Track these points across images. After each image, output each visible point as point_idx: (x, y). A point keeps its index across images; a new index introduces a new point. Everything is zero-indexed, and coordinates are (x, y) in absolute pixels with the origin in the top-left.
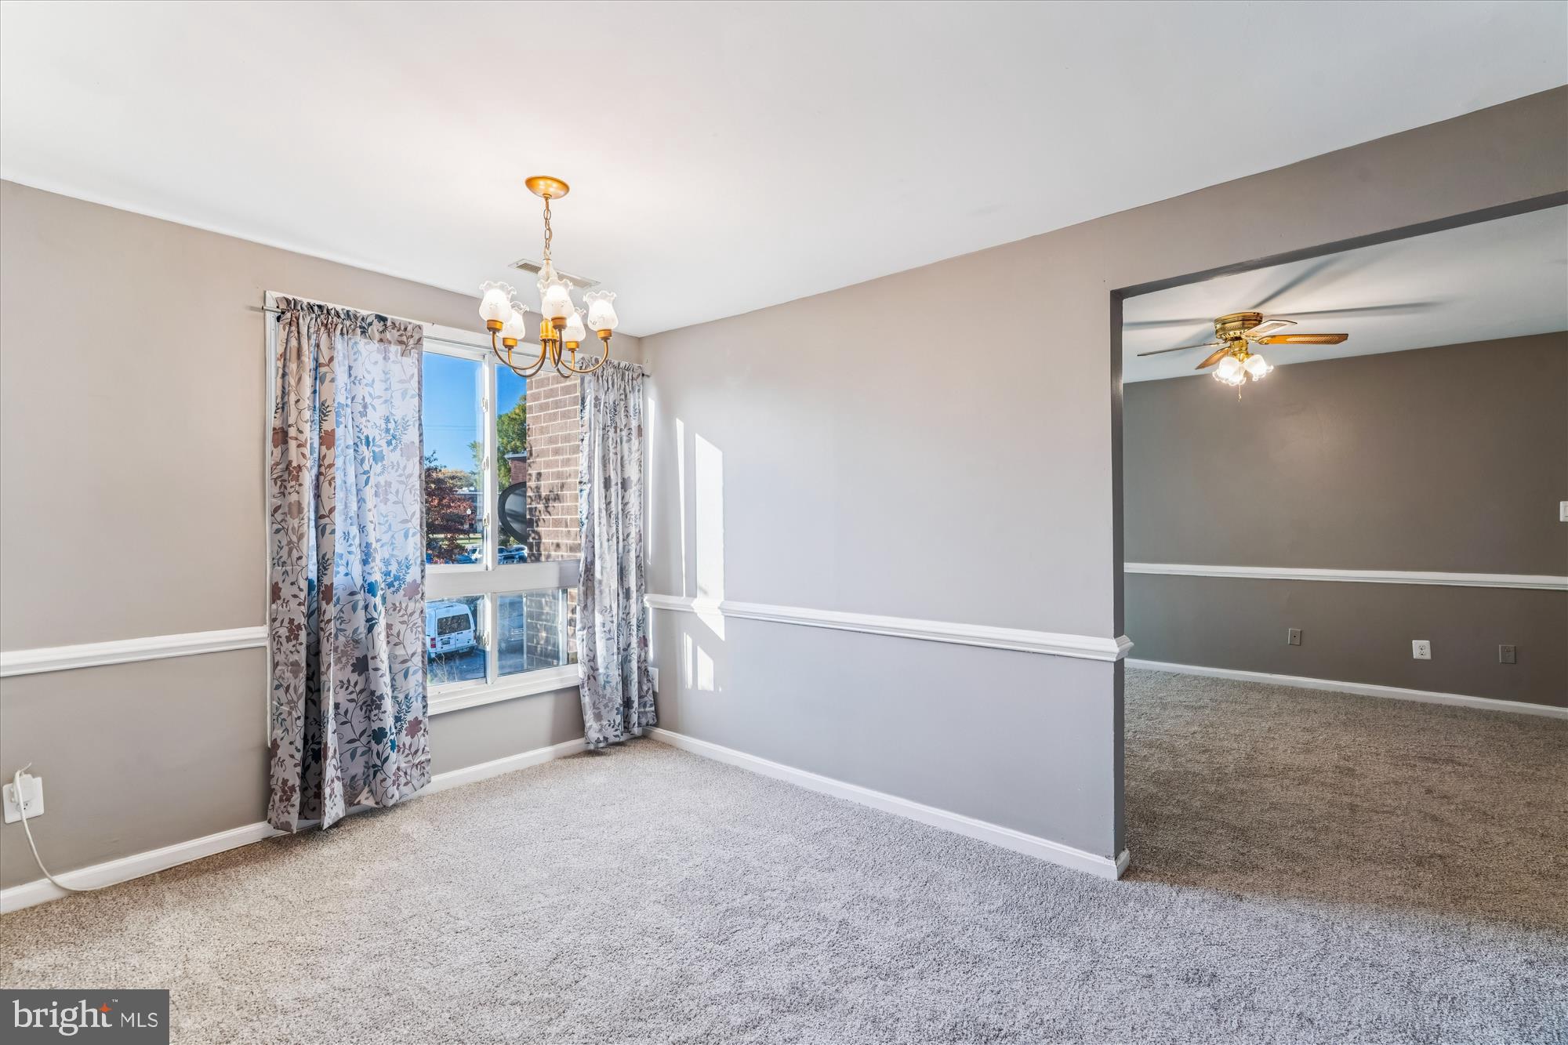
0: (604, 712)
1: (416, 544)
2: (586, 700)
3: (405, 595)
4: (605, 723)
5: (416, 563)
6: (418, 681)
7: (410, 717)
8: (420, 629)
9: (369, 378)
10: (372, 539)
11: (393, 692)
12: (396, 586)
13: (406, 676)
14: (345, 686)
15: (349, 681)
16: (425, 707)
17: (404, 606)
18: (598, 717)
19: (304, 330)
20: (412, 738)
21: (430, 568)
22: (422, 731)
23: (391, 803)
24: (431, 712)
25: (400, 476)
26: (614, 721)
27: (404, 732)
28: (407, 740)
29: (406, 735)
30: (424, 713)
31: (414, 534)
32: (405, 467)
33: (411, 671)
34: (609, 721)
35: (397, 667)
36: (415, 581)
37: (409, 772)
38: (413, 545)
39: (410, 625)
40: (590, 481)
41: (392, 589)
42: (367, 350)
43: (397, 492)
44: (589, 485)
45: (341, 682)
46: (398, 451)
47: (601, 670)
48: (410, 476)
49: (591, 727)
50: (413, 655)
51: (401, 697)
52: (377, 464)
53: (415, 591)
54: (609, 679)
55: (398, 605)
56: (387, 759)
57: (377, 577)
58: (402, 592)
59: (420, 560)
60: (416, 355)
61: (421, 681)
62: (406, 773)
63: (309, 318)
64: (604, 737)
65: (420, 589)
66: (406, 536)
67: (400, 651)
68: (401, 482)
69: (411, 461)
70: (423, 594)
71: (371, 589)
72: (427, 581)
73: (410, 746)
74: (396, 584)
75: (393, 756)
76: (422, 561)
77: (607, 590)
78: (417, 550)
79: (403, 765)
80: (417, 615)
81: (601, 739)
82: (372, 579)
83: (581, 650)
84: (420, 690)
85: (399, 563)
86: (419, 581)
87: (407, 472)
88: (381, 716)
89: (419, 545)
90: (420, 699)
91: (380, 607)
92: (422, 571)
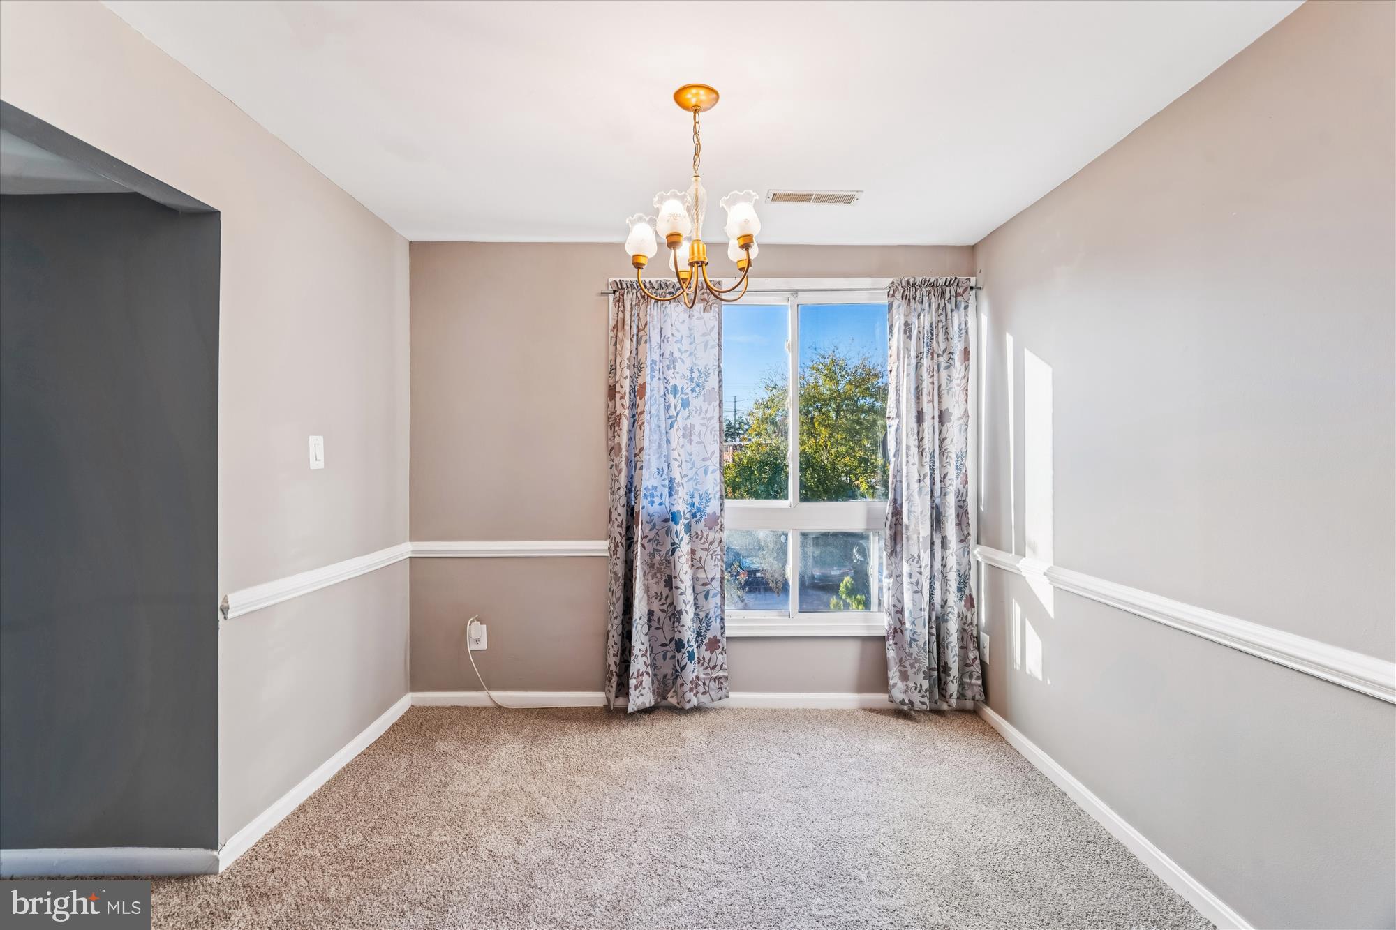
0: (910, 672)
1: (715, 480)
2: (891, 654)
3: (705, 526)
4: (911, 684)
5: (715, 497)
6: (717, 604)
7: (709, 635)
8: (719, 557)
9: (678, 335)
10: (676, 474)
11: (696, 609)
12: (698, 517)
13: (707, 597)
14: (659, 597)
15: (661, 594)
16: (723, 628)
17: (705, 535)
18: (904, 676)
19: (627, 304)
20: (712, 653)
21: (728, 503)
22: (720, 650)
23: (688, 706)
24: (728, 633)
25: (703, 418)
26: (921, 685)
27: (704, 647)
28: (707, 655)
29: (706, 650)
30: (722, 634)
31: (713, 471)
32: (707, 411)
33: (711, 594)
34: (916, 684)
35: (699, 588)
36: (714, 513)
37: (707, 683)
38: (712, 483)
39: (711, 552)
40: (898, 415)
41: (696, 519)
42: (676, 311)
43: (700, 433)
44: (897, 420)
45: (656, 593)
46: (701, 397)
47: (908, 625)
48: (711, 418)
49: (895, 685)
50: (712, 579)
51: (702, 615)
52: (685, 409)
53: (715, 522)
54: (916, 637)
55: (699, 533)
56: (684, 667)
57: (681, 507)
58: (703, 523)
59: (719, 494)
60: (717, 309)
61: (719, 604)
62: (704, 684)
63: (631, 294)
64: (909, 700)
65: (719, 521)
66: (706, 472)
67: (701, 575)
68: (703, 425)
69: (712, 405)
70: (722, 525)
71: (674, 518)
72: (726, 513)
73: (709, 660)
74: (698, 514)
75: (690, 666)
76: (721, 495)
77: (915, 537)
78: (717, 485)
79: (702, 676)
80: (716, 544)
81: (907, 701)
82: (675, 509)
83: (888, 599)
84: (719, 612)
85: (700, 497)
86: (718, 513)
87: (709, 415)
88: (680, 628)
89: (719, 481)
90: (718, 620)
91: (682, 533)
92: (721, 504)
